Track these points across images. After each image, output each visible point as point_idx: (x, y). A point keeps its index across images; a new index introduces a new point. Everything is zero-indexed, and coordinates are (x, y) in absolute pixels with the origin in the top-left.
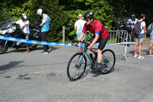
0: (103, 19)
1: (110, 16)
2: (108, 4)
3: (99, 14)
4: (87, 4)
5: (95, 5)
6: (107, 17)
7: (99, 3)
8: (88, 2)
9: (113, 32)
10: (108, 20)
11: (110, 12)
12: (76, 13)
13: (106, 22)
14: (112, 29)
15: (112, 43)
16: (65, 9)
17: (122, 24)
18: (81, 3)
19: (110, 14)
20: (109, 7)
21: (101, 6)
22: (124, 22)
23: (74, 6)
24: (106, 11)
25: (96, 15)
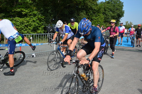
0: (37, 25)
1: (42, 23)
2: (40, 13)
3: (34, 21)
4: (23, 13)
5: (30, 14)
6: (40, 23)
7: (33, 12)
8: (25, 12)
9: (45, 35)
10: (41, 25)
12: (15, 20)
13: (40, 27)
14: (44, 32)
15: (44, 43)
16: (5, 17)
17: (51, 29)
18: (18, 12)
19: (43, 21)
20: (41, 16)
21: (35, 15)
22: (52, 28)
23: (12, 14)
24: (39, 19)
25: (31, 22)
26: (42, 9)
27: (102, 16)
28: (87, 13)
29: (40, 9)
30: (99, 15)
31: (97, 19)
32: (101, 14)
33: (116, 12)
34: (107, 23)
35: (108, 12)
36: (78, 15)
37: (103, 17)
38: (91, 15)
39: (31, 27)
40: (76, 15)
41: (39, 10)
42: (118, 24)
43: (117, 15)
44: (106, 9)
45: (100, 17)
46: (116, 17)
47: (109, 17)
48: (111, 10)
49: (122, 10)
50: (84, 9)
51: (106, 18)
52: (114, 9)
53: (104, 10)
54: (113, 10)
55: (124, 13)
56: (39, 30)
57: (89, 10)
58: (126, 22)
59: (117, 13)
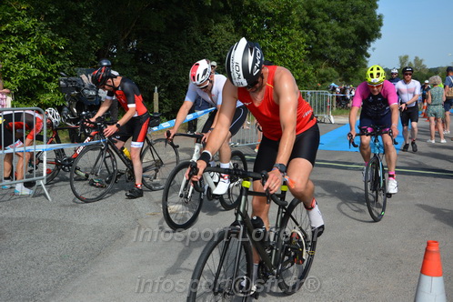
0: (35, 72)
1: (59, 63)
2: (46, 27)
3: (20, 57)
5: (3, 29)
6: (52, 67)
7: (16, 24)
10: (56, 75)
11: (57, 52)
13: (49, 80)
19: (60, 59)
20: (53, 38)
24: (42, 49)
25: (12, 60)
26: (53, 9)
27: (299, 37)
28: (238, 25)
29: (47, 8)
30: (285, 34)
31: (280, 47)
32: (294, 30)
33: (352, 20)
34: (319, 62)
35: (325, 21)
36: (205, 33)
37: (302, 40)
38: (253, 32)
39: (9, 80)
40: (196, 33)
41: (43, 13)
42: (360, 63)
43: (356, 33)
44: (315, 9)
45: (291, 40)
46: (351, 38)
47: (328, 42)
48: (334, 16)
49: (373, 13)
50: (226, 11)
51: (316, 43)
52: (345, 11)
53: (306, 13)
54: (342, 13)
55: (381, 25)
56: (48, 91)
57: (245, 15)
58: (400, 57)
59: (354, 24)
